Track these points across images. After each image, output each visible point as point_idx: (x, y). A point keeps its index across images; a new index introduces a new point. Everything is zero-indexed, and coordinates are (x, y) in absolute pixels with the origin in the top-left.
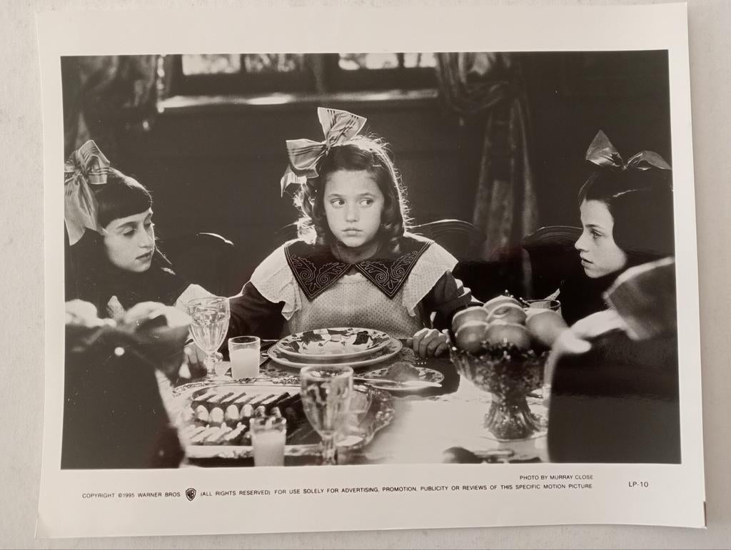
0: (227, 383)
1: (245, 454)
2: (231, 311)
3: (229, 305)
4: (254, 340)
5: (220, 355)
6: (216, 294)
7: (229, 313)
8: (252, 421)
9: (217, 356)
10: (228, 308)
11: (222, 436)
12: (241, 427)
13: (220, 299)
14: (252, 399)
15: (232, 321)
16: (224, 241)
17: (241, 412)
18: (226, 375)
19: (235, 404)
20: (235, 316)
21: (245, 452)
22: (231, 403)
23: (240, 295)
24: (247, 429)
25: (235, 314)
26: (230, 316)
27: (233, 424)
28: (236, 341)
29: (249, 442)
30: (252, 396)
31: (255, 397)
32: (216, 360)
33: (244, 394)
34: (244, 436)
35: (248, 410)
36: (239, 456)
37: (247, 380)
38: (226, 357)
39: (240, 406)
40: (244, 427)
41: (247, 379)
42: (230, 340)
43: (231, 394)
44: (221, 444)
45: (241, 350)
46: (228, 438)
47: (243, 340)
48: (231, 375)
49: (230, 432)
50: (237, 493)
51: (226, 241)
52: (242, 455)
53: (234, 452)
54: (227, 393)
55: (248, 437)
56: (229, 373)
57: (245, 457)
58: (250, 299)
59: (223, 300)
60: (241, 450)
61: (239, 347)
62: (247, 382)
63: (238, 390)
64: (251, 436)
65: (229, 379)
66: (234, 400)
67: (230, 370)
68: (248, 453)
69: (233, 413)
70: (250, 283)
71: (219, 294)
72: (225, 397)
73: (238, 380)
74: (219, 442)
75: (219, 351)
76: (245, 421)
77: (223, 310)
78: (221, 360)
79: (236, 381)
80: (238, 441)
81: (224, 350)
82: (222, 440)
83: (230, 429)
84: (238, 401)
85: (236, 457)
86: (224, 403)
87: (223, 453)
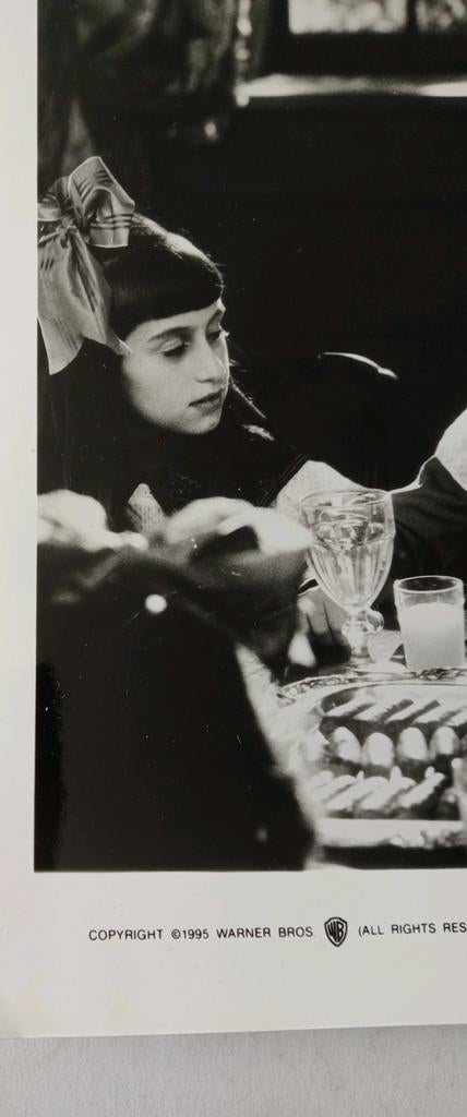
0: (396, 678)
1: (447, 839)
2: (396, 521)
3: (391, 507)
4: (448, 584)
5: (378, 615)
6: (362, 484)
7: (393, 523)
8: (456, 764)
9: (369, 617)
10: (390, 514)
11: (395, 798)
12: (433, 778)
13: (372, 493)
14: (453, 714)
15: (400, 542)
16: (376, 369)
17: (432, 742)
18: (392, 659)
19: (419, 726)
20: (406, 533)
21: (447, 834)
22: (407, 722)
23: (415, 485)
24: (447, 783)
25: (405, 527)
26: (394, 532)
27: (415, 771)
28: (410, 586)
29: (453, 813)
30: (453, 709)
31: (459, 711)
32: (370, 627)
33: (434, 705)
34: (443, 799)
35: (446, 741)
36: (436, 843)
37: (441, 673)
38: (391, 622)
39: (429, 731)
40: (440, 777)
41: (440, 671)
42: (397, 583)
43: (406, 704)
44: (394, 815)
45: (422, 606)
46: (407, 801)
47: (425, 585)
48: (403, 662)
49: (410, 788)
50: (439, 927)
51: (382, 371)
52: (441, 841)
53: (424, 835)
54: (396, 702)
55: (451, 799)
56: (400, 657)
57: (448, 845)
58: (436, 494)
59: (378, 498)
60: (437, 830)
61: (418, 600)
62: (439, 678)
63: (421, 693)
64: (457, 798)
65: (399, 669)
66: (414, 716)
67: (400, 650)
68: (453, 836)
69: (413, 745)
70: (436, 460)
71: (370, 484)
72: (394, 710)
73: (419, 672)
74: (387, 811)
75: (374, 607)
76: (442, 763)
77: (380, 518)
78: (380, 628)
79: (415, 675)
80: (433, 809)
81: (385, 605)
82: (394, 806)
83: (409, 782)
84: (423, 719)
85: (429, 847)
86: (393, 724)
87: (399, 836)
